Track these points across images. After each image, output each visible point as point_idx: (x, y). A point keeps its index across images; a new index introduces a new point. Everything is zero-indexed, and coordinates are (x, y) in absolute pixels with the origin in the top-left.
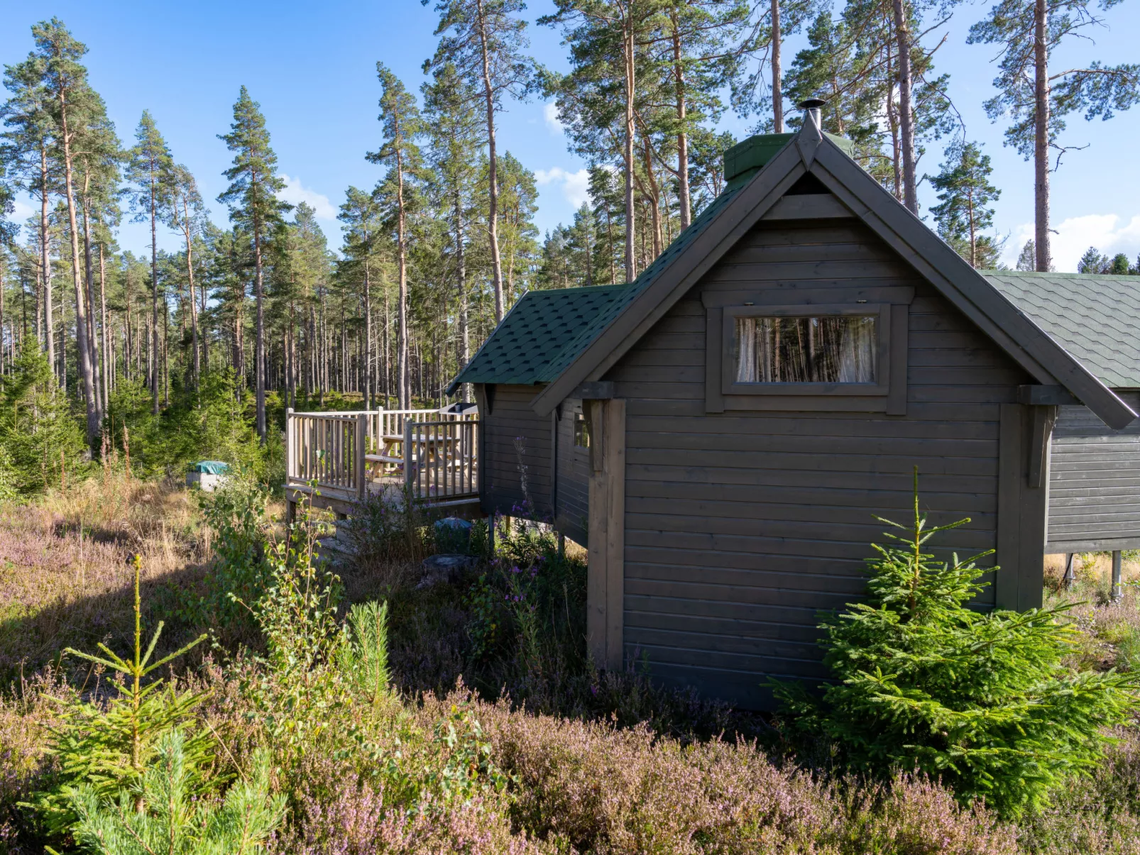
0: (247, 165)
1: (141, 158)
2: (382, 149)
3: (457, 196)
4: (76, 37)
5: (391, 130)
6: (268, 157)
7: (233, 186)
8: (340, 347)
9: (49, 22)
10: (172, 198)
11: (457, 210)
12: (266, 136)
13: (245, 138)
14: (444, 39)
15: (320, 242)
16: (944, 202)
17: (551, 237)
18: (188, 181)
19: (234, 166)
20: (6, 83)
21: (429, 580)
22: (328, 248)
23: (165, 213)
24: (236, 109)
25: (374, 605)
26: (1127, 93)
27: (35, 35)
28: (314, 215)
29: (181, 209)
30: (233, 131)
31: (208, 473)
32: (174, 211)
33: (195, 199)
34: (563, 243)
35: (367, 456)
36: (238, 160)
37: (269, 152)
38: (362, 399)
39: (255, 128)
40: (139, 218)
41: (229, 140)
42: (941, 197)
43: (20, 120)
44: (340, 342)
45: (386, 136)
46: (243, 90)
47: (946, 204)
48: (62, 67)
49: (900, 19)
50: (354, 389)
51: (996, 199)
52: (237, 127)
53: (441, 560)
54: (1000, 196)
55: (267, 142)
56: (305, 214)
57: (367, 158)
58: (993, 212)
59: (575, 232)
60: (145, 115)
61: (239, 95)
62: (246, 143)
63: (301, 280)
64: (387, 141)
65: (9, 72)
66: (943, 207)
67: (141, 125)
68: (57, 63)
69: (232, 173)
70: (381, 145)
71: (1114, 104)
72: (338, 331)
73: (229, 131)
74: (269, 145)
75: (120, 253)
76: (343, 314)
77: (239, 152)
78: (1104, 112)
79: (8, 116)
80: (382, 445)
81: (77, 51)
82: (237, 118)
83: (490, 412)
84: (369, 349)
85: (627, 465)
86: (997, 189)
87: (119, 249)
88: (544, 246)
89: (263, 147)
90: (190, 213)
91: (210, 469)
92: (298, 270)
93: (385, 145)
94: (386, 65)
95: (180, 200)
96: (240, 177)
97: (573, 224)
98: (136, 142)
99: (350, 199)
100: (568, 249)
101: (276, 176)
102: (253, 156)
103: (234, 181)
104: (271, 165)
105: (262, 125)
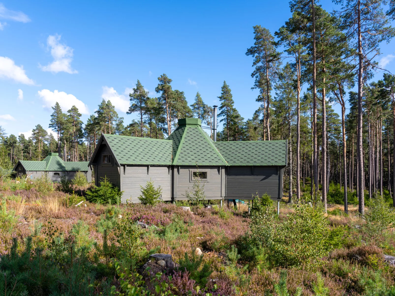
0: (225, 105)
1: (196, 106)
4: (169, 78)
6: (231, 102)
7: (222, 111)
12: (231, 96)
13: (225, 97)
14: (257, 66)
19: (221, 106)
24: (222, 88)
27: (159, 80)
37: (232, 100)
39: (228, 93)
41: (220, 98)
46: (225, 82)
57: (256, 101)
60: (198, 93)
61: (223, 84)
62: (225, 99)
67: (196, 96)
68: (164, 86)
73: (220, 95)
74: (232, 98)
77: (223, 101)
81: (169, 81)
82: (223, 91)
90: (212, 121)
96: (223, 109)
98: (195, 101)
101: (234, 107)
102: (227, 102)
103: (222, 110)
104: (232, 104)
105: (230, 92)
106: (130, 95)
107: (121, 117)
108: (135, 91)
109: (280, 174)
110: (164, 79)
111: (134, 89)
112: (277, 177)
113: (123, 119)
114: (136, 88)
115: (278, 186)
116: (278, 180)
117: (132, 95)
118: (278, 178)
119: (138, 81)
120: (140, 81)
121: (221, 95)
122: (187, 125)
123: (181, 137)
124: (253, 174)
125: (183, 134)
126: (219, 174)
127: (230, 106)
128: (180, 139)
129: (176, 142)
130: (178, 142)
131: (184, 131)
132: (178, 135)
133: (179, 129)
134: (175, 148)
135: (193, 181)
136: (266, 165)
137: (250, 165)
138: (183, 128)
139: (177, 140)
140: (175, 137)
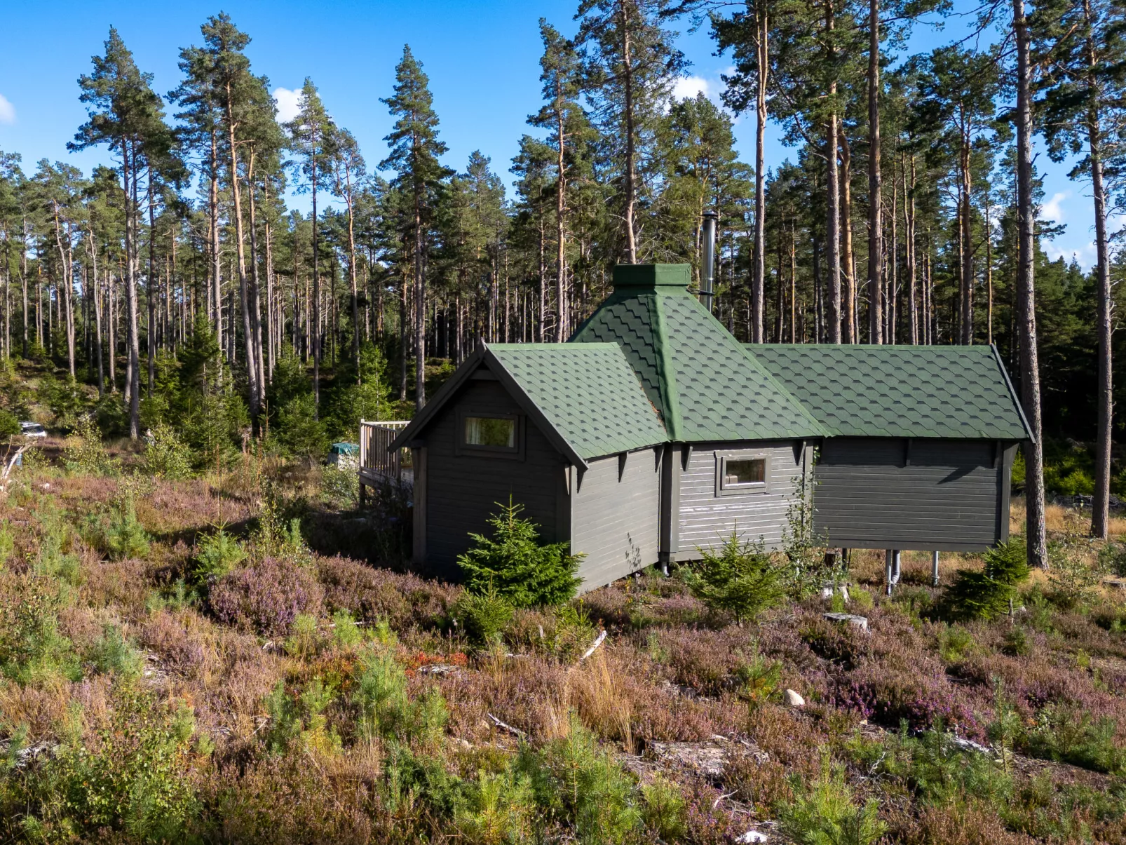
0: (409, 130)
1: (303, 127)
2: (543, 111)
4: (241, 29)
5: (552, 91)
6: (430, 119)
7: (395, 151)
9: (217, 18)
10: (334, 164)
12: (428, 97)
13: (407, 101)
18: (350, 144)
20: (181, 66)
23: (328, 181)
24: (399, 70)
27: (204, 33)
28: (488, 165)
29: (343, 176)
32: (336, 179)
33: (358, 164)
36: (399, 125)
37: (432, 114)
39: (418, 89)
40: (302, 189)
41: (391, 103)
43: (192, 100)
45: (547, 96)
46: (407, 49)
48: (227, 61)
52: (399, 89)
55: (429, 103)
56: (479, 162)
57: (528, 122)
60: (308, 83)
61: (402, 55)
62: (408, 106)
64: (548, 102)
65: (183, 55)
67: (302, 94)
68: (223, 59)
69: (395, 137)
70: (541, 107)
73: (391, 94)
74: (432, 107)
75: (287, 213)
77: (400, 117)
79: (182, 98)
81: (242, 40)
82: (400, 79)
85: (428, 475)
87: (286, 210)
89: (426, 109)
90: (353, 179)
91: (347, 450)
92: (467, 228)
93: (545, 108)
94: (549, 21)
95: (343, 166)
96: (401, 143)
98: (298, 112)
99: (523, 150)
101: (438, 139)
102: (414, 119)
103: (395, 147)
104: (433, 128)
105: (424, 86)
106: (82, 83)
107: (12, 152)
108: (101, 66)
109: (1001, 464)
110: (223, 31)
111: (96, 60)
112: (991, 475)
113: (19, 160)
114: (103, 55)
115: (994, 503)
116: (994, 487)
117: (89, 83)
118: (994, 478)
119: (113, 33)
120: (119, 32)
121: (395, 93)
122: (657, 289)
123: (655, 333)
124: (908, 462)
125: (657, 323)
126: (797, 464)
127: (426, 135)
128: (655, 341)
129: (637, 351)
130: (648, 353)
131: (655, 312)
132: (635, 324)
133: (628, 302)
134: (650, 374)
135: (724, 493)
136: (959, 436)
137: (903, 434)
138: (642, 298)
139: (638, 345)
140: (621, 330)
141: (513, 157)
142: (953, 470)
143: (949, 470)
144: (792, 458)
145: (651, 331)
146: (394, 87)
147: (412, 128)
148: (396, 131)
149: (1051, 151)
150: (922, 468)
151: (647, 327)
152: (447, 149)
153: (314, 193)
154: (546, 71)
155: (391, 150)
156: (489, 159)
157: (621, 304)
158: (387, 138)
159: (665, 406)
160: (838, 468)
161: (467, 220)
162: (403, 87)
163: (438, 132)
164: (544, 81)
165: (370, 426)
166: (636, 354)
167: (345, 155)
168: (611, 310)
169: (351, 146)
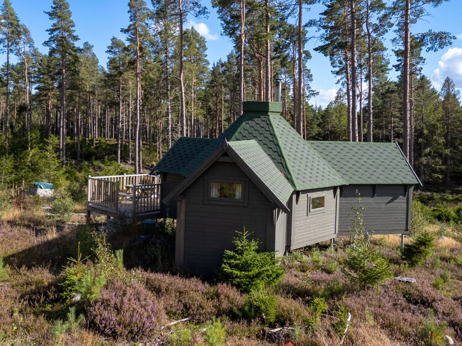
0: (59, 28)
2: (129, 27)
3: (166, 49)
5: (133, 18)
6: (70, 24)
7: (52, 37)
8: (105, 113)
10: (18, 41)
11: (166, 56)
12: (70, 13)
13: (59, 14)
15: (95, 62)
16: (400, 62)
17: (216, 65)
21: (137, 243)
22: (99, 64)
25: (120, 250)
26: (443, 42)
28: (93, 49)
29: (22, 46)
30: (52, 10)
31: (41, 188)
32: (18, 48)
33: (30, 41)
34: (221, 70)
35: (119, 193)
36: (54, 25)
38: (116, 142)
39: (64, 9)
41: (50, 14)
42: (398, 61)
44: (105, 111)
45: (131, 20)
47: (401, 64)
49: (352, 7)
50: (111, 137)
51: (424, 62)
52: (54, 8)
53: (141, 237)
54: (425, 61)
55: (70, 16)
56: (88, 47)
57: (121, 31)
58: (422, 68)
59: (228, 64)
62: (59, 17)
63: (85, 82)
64: (131, 23)
66: (399, 65)
67: (4, 4)
69: (52, 31)
70: (128, 25)
71: (438, 46)
72: (103, 106)
73: (50, 10)
74: (71, 18)
76: (106, 98)
77: (55, 21)
78: (434, 49)
80: (125, 188)
82: (54, 3)
83: (165, 181)
84: (121, 120)
85: (186, 215)
86: (424, 58)
88: (212, 70)
89: (68, 19)
90: (27, 49)
91: (42, 186)
92: (83, 77)
93: (131, 25)
95: (22, 42)
96: (55, 33)
97: (226, 60)
99: (113, 44)
100: (224, 72)
101: (75, 34)
102: (63, 23)
103: (52, 35)
104: (72, 29)
105: (68, 8)
109: (408, 194)
112: (405, 200)
115: (406, 212)
116: (405, 204)
122: (269, 114)
123: (273, 135)
124: (375, 195)
125: (273, 130)
126: (334, 198)
127: (68, 31)
128: (274, 139)
129: (266, 144)
130: (271, 145)
131: (271, 125)
132: (262, 131)
133: (256, 119)
134: (275, 156)
135: (311, 214)
136: (395, 183)
137: (374, 183)
138: (262, 117)
139: (266, 141)
140: (256, 134)
141: (108, 46)
142: (391, 198)
143: (390, 198)
144: (333, 195)
145: (271, 134)
146: (52, 7)
147: (62, 27)
148: (53, 28)
149: (332, 64)
150: (380, 198)
151: (268, 132)
152: (79, 39)
153: (8, 54)
154: (131, 9)
155: (50, 36)
156: (93, 46)
157: (252, 120)
158: (47, 30)
159: (287, 173)
160: (349, 199)
161: (83, 73)
162: (56, 7)
163: (75, 30)
164: (130, 13)
165: (95, 179)
166: (266, 146)
167: (23, 37)
168: (248, 123)
169: (26, 32)
